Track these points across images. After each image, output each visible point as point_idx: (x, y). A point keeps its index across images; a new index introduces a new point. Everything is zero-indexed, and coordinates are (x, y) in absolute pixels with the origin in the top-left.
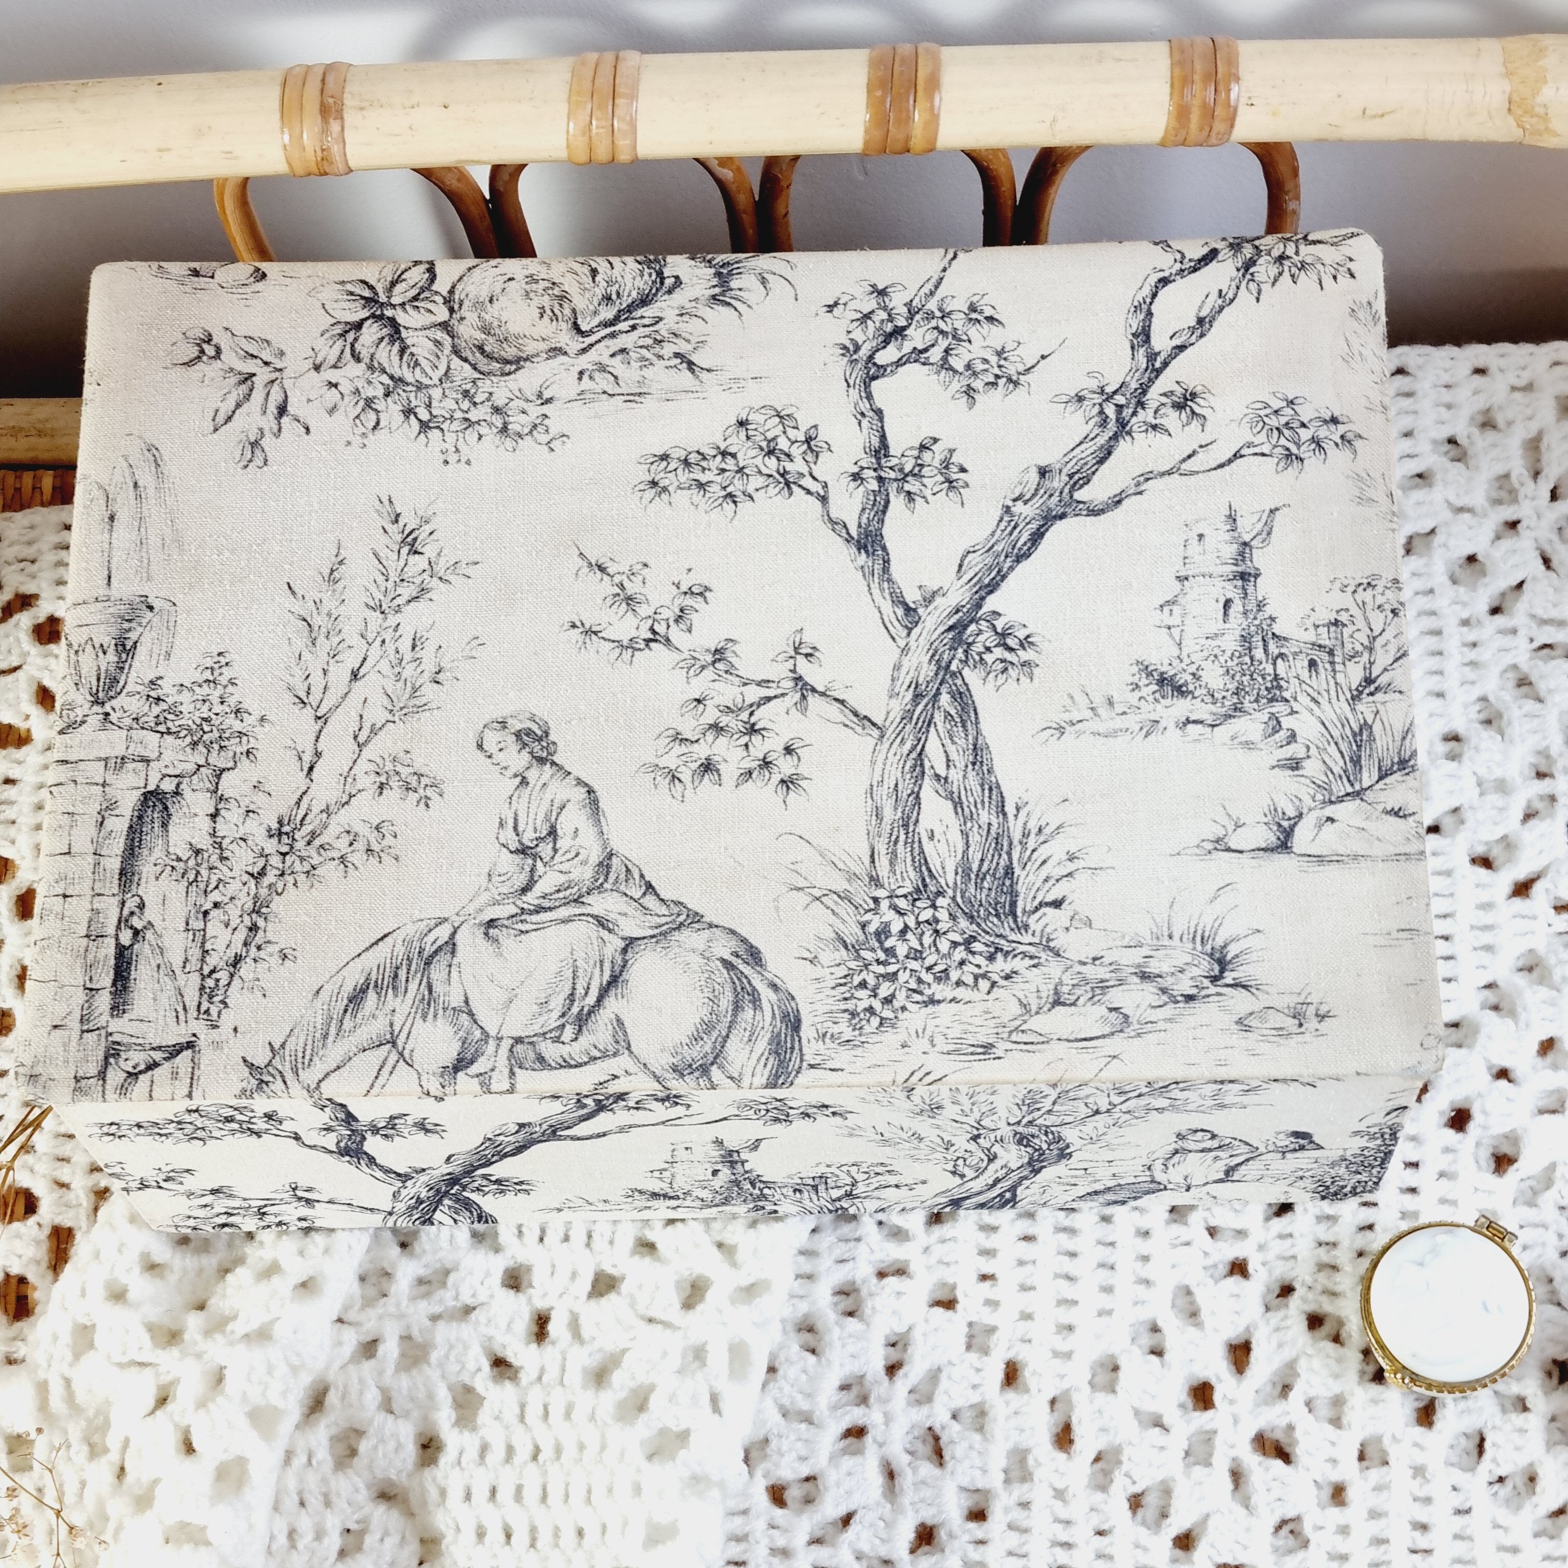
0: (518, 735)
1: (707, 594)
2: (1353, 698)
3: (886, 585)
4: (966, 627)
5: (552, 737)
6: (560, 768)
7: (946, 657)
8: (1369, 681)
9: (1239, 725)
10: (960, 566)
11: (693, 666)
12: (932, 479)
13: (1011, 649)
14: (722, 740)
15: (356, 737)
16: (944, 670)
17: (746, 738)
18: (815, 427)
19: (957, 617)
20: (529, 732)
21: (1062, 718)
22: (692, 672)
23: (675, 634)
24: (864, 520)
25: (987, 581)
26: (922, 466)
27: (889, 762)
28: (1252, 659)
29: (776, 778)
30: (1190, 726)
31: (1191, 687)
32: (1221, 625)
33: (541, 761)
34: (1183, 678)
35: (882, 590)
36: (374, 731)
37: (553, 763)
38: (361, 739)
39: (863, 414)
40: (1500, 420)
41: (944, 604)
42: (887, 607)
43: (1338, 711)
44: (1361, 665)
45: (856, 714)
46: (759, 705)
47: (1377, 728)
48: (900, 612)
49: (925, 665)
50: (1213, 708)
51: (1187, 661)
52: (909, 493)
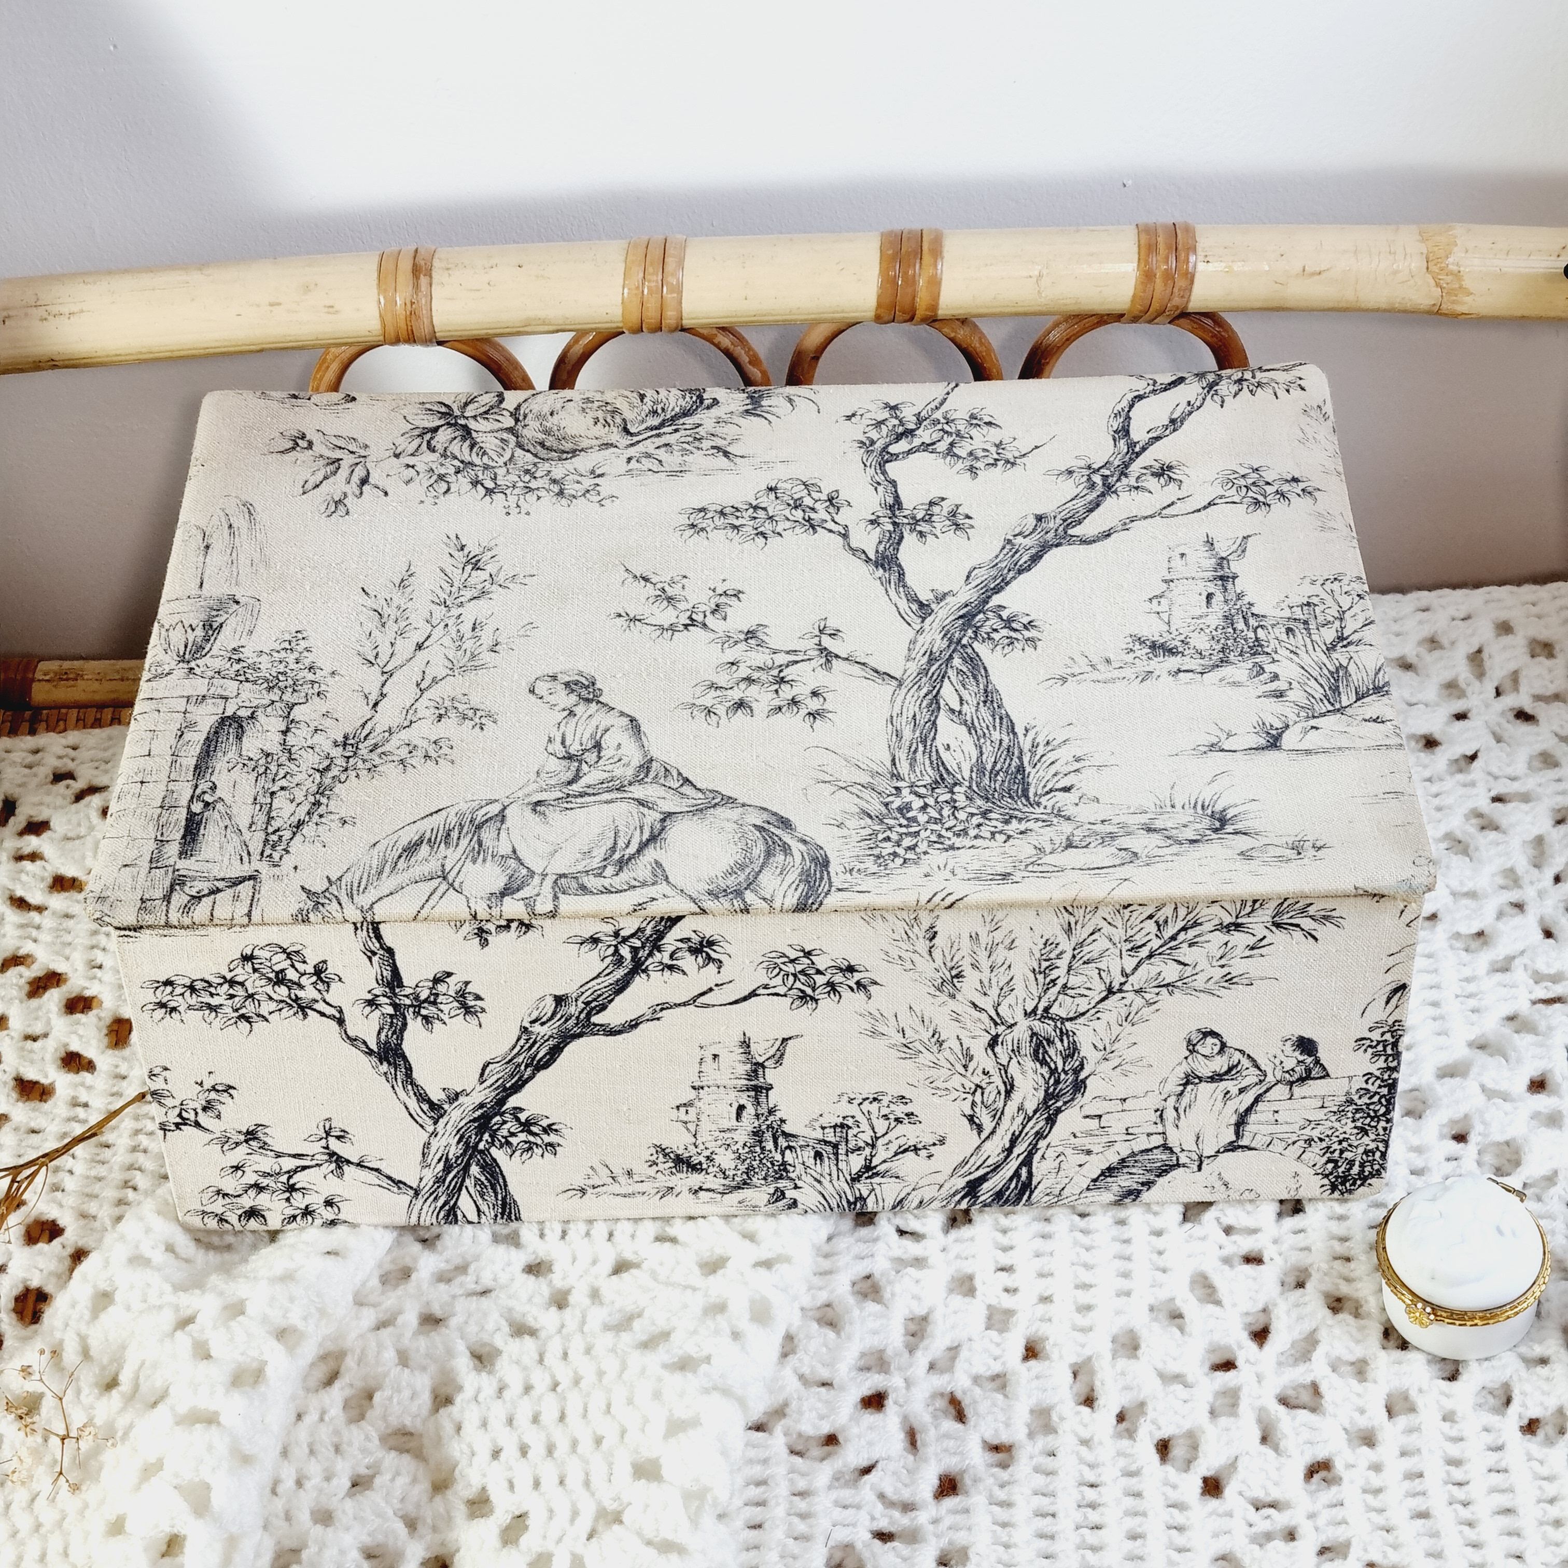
0: (567, 684)
1: (740, 595)
2: (1328, 649)
3: (901, 589)
4: (975, 616)
5: (598, 686)
6: (605, 705)
7: (957, 635)
8: (1341, 638)
9: (1226, 671)
10: (968, 577)
11: (728, 640)
12: (941, 522)
13: (1015, 630)
14: (754, 688)
15: (418, 685)
16: (955, 644)
17: (777, 686)
18: (837, 491)
19: (966, 610)
20: (577, 683)
21: (1063, 671)
22: (726, 645)
23: (711, 621)
24: (881, 548)
25: (992, 586)
26: (932, 515)
27: (907, 702)
28: (1234, 629)
29: (803, 712)
30: (1181, 674)
31: (1180, 649)
32: (1204, 609)
33: (588, 701)
34: (1172, 644)
35: (898, 593)
36: (435, 681)
37: (598, 702)
38: (423, 686)
39: (879, 484)
40: (1445, 641)
41: (953, 602)
42: (903, 604)
43: (1316, 659)
44: (1334, 629)
45: (876, 671)
46: (787, 666)
47: (1352, 668)
48: (915, 607)
49: (939, 641)
50: (1202, 662)
51: (1176, 633)
52: (921, 532)
